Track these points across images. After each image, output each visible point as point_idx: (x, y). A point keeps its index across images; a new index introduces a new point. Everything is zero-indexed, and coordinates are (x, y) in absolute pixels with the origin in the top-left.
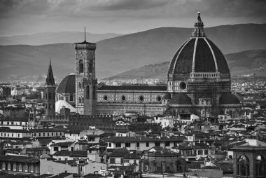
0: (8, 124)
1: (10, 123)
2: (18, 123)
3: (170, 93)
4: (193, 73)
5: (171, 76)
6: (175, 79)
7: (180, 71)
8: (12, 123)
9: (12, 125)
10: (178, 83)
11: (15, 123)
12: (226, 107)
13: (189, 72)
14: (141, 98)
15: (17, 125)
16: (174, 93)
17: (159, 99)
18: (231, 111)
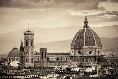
0: (6, 72)
1: (7, 71)
2: (12, 71)
3: (72, 56)
5: (73, 47)
6: (75, 49)
7: (78, 45)
8: (8, 71)
9: (8, 72)
10: (76, 51)
11: (10, 71)
12: (101, 63)
14: (57, 59)
15: (11, 72)
16: (75, 56)
17: (66, 59)
18: (103, 65)
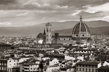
0: (36, 46)
3: (73, 38)
4: (80, 32)
5: (73, 33)
6: (75, 34)
7: (76, 31)
10: (75, 35)
12: (89, 42)
13: (79, 32)
14: (64, 39)
15: (38, 46)
17: (70, 39)
18: (91, 43)
